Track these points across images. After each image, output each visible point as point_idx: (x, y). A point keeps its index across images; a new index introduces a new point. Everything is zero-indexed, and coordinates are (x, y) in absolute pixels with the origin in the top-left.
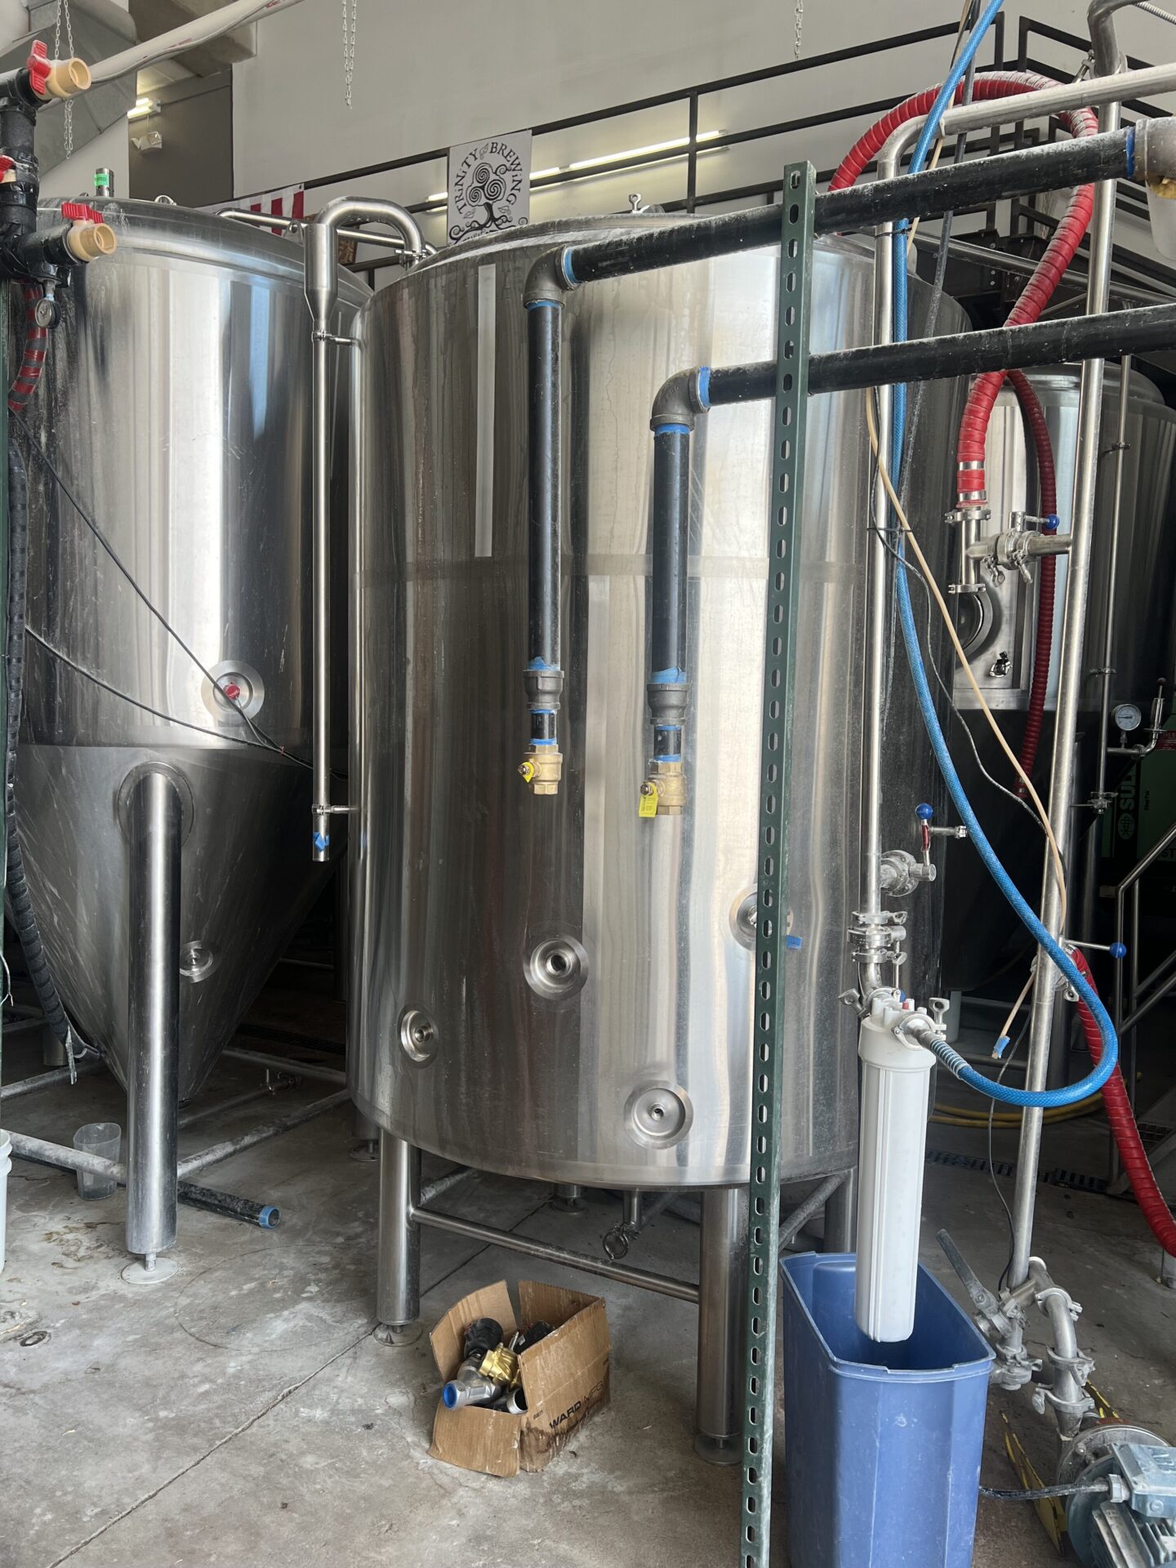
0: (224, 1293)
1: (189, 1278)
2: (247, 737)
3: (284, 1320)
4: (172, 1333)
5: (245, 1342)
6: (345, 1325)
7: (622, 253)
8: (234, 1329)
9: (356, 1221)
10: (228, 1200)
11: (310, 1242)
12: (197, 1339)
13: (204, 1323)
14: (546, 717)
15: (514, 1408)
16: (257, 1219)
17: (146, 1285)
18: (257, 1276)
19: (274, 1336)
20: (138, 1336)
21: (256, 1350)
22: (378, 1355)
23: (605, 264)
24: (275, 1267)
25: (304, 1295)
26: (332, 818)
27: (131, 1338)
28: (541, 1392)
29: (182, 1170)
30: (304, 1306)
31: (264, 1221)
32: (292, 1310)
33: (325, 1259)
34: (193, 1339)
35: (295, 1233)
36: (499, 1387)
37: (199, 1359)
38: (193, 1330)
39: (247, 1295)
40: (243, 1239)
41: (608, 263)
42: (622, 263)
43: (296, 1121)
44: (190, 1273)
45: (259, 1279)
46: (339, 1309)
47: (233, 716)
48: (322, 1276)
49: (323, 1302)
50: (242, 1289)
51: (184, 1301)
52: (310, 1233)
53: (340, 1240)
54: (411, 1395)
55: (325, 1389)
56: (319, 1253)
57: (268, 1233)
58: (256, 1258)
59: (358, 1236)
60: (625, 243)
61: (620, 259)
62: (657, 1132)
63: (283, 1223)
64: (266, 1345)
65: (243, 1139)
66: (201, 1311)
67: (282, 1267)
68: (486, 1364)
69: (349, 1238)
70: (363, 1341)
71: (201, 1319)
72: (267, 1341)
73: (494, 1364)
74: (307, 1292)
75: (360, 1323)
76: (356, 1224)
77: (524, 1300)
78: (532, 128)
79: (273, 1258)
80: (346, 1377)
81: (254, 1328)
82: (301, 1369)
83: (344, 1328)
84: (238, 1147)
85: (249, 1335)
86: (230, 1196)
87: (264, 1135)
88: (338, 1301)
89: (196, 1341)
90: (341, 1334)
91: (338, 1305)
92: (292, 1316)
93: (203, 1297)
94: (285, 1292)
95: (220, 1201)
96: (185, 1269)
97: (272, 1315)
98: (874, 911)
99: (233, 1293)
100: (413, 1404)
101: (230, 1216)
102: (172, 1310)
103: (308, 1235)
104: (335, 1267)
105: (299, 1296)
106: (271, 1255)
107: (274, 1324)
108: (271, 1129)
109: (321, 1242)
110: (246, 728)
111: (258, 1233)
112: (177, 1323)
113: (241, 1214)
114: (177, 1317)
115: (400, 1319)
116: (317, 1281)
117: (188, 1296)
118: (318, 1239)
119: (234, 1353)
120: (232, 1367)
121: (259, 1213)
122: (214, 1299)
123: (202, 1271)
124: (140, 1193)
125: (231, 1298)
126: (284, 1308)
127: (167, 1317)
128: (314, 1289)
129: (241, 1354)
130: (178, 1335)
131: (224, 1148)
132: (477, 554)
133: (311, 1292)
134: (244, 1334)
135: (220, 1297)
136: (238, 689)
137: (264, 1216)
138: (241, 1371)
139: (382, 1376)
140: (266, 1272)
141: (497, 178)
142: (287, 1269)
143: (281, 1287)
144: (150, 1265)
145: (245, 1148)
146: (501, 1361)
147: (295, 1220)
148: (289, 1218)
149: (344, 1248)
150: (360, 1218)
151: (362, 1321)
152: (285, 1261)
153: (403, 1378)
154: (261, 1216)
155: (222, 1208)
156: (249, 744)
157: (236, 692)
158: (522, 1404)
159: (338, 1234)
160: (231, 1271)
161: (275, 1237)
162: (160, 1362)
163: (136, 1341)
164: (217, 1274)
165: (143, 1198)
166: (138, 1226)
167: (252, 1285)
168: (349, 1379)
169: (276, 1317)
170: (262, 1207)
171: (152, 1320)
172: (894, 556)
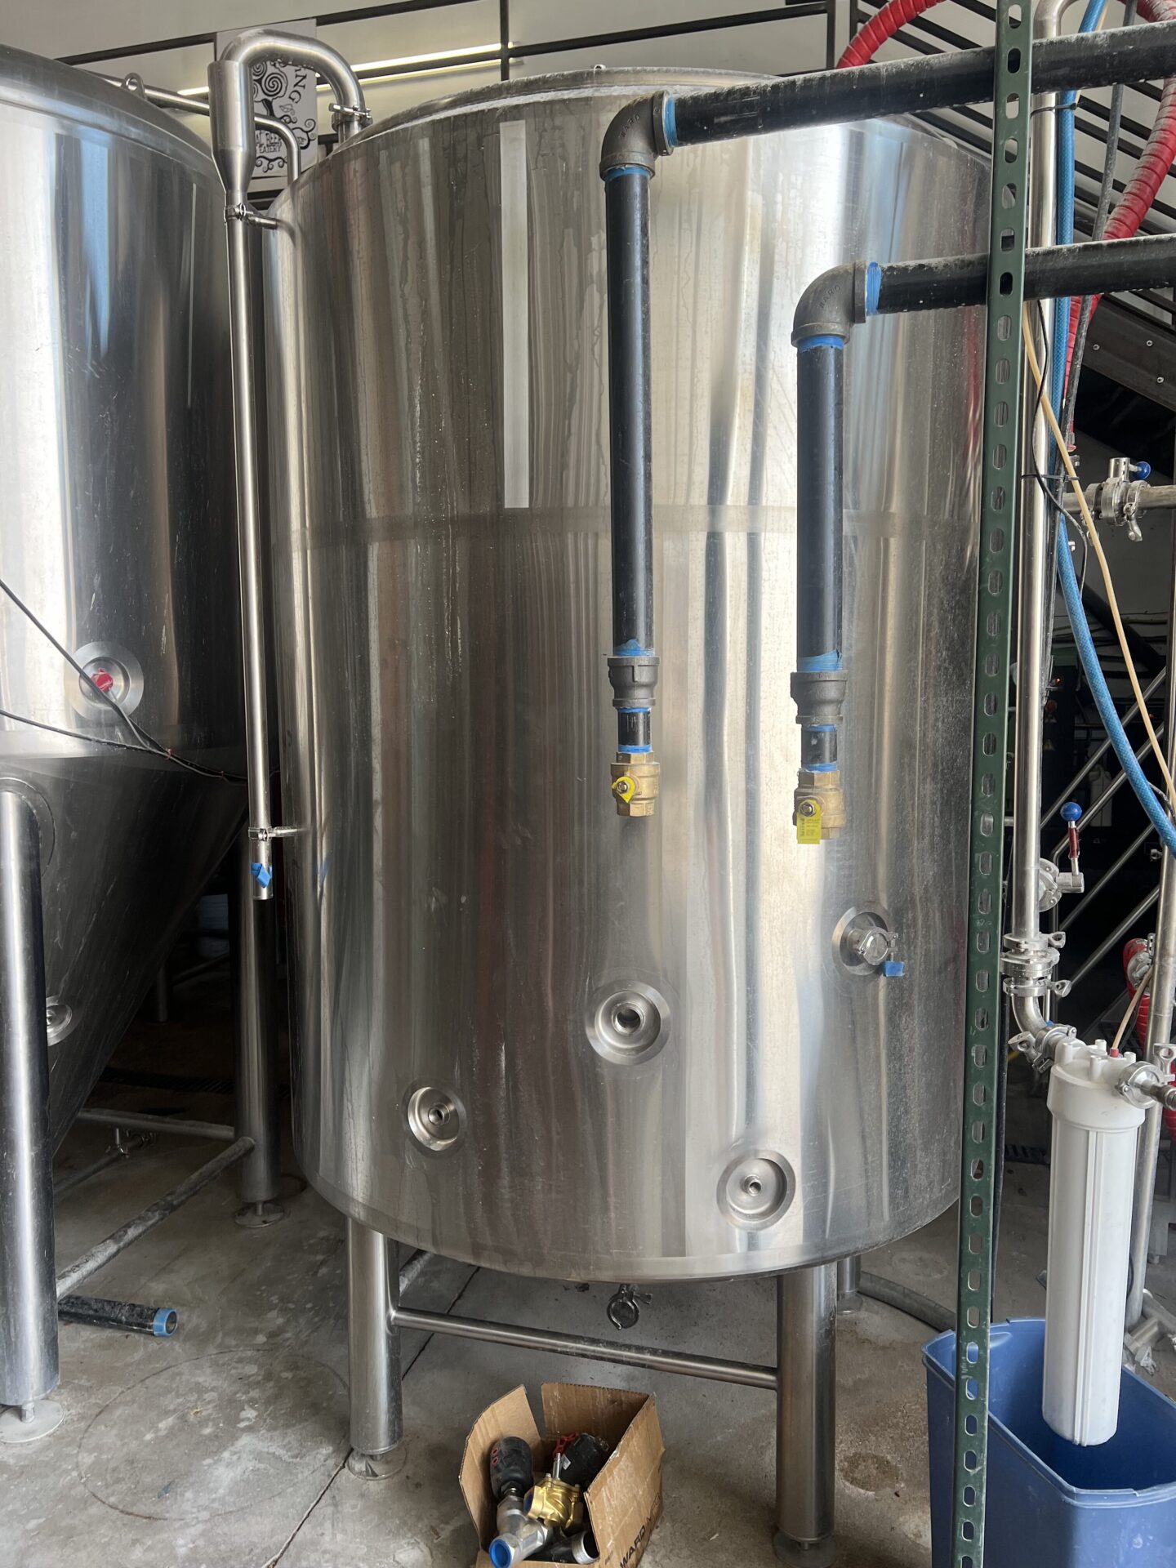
0: (136, 1439)
1: (83, 1425)
2: (126, 741)
3: (228, 1465)
4: (86, 1509)
5: (187, 1506)
6: (307, 1459)
7: (750, 106)
8: (166, 1489)
9: (270, 1310)
10: (107, 1308)
11: (224, 1349)
12: (122, 1512)
13: (123, 1487)
14: (641, 716)
15: (582, 1555)
16: (150, 1327)
17: (29, 1443)
18: (172, 1407)
19: (221, 1491)
20: (41, 1521)
21: (205, 1515)
22: (362, 1496)
23: (723, 119)
24: (191, 1390)
25: (242, 1425)
26: (277, 844)
27: (32, 1524)
28: (610, 1530)
29: (62, 1288)
30: (245, 1441)
31: (160, 1329)
32: (232, 1449)
33: (251, 1369)
34: (117, 1512)
35: (201, 1339)
36: (551, 1529)
37: (135, 1542)
38: (112, 1500)
39: (167, 1436)
40: (137, 1356)
41: (729, 118)
42: (749, 119)
43: (183, 1198)
44: (82, 1418)
45: (175, 1411)
46: (292, 1437)
47: (106, 712)
48: (255, 1393)
49: (268, 1430)
50: (158, 1430)
51: (87, 1459)
52: (220, 1335)
53: (261, 1339)
54: (422, 1545)
55: (313, 1556)
56: (240, 1361)
57: (167, 1344)
58: (162, 1381)
59: (281, 1330)
60: (755, 92)
61: (746, 114)
62: (751, 1208)
63: (182, 1326)
64: (216, 1505)
65: (126, 1232)
66: (114, 1470)
67: (199, 1389)
68: (536, 1505)
69: (271, 1335)
70: (337, 1479)
71: (118, 1481)
72: (214, 1500)
73: (547, 1501)
74: (243, 1420)
75: (324, 1453)
76: (273, 1314)
77: (548, 1406)
78: (316, 17)
79: (184, 1378)
80: (334, 1535)
81: (192, 1484)
82: (273, 1533)
83: (308, 1465)
84: (122, 1244)
85: (189, 1495)
86: (109, 1302)
87: (150, 1223)
88: (287, 1426)
89: (121, 1515)
90: (307, 1473)
91: (289, 1431)
92: (235, 1458)
93: (110, 1449)
94: (216, 1425)
95: (96, 1311)
96: (73, 1411)
97: (208, 1461)
98: (1032, 935)
99: (148, 1437)
100: (429, 1559)
101: (111, 1327)
102: (75, 1474)
103: (219, 1339)
104: (268, 1377)
105: (235, 1427)
106: (180, 1374)
107: (216, 1473)
108: (157, 1214)
109: (237, 1346)
110: (123, 727)
111: (153, 1345)
112: (87, 1493)
113: (127, 1323)
114: (85, 1484)
115: (383, 1447)
116: (252, 1402)
117: (90, 1452)
118: (233, 1343)
119: (177, 1524)
120: (182, 1545)
121: (152, 1320)
122: (125, 1450)
123: (98, 1410)
124: (12, 1330)
125: (148, 1444)
126: (222, 1447)
127: (72, 1486)
128: (250, 1414)
129: (187, 1525)
130: (95, 1510)
131: (105, 1250)
132: (508, 504)
133: (248, 1419)
134: (182, 1495)
135: (134, 1444)
136: (111, 679)
137: (159, 1323)
138: (195, 1549)
139: (378, 1526)
140: (181, 1400)
141: (277, 71)
142: (207, 1391)
143: (208, 1419)
144: (29, 1414)
145: (131, 1243)
146: (550, 1497)
147: (195, 1321)
148: (190, 1319)
149: (271, 1348)
150: (276, 1305)
151: (326, 1450)
152: (201, 1380)
153: (405, 1523)
154: (156, 1323)
155: (99, 1318)
156: (128, 748)
157: (108, 683)
158: (593, 1551)
159: (256, 1332)
160: (135, 1406)
161: (178, 1347)
162: (83, 1555)
163: (39, 1528)
164: (119, 1412)
165: (17, 1336)
166: (11, 1370)
167: (170, 1421)
168: (339, 1537)
169: (215, 1463)
170: (156, 1311)
171: (52, 1494)
172: (1057, 508)
